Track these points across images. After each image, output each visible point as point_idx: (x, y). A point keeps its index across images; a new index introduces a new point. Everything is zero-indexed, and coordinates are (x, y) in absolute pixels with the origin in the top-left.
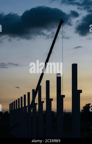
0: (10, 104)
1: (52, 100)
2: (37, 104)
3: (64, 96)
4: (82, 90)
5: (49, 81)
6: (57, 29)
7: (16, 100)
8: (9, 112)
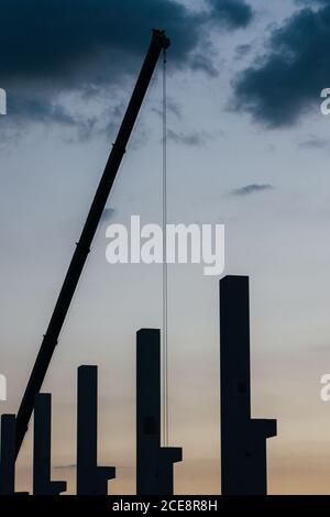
1: (110, 472)
3: (176, 454)
4: (274, 422)
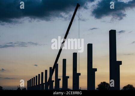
0: (28, 81)
1: (68, 77)
2: (54, 81)
3: (80, 74)
4: (96, 69)
5: (66, 59)
6: (74, 12)
7: (34, 78)
8: (27, 89)
